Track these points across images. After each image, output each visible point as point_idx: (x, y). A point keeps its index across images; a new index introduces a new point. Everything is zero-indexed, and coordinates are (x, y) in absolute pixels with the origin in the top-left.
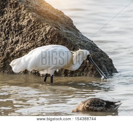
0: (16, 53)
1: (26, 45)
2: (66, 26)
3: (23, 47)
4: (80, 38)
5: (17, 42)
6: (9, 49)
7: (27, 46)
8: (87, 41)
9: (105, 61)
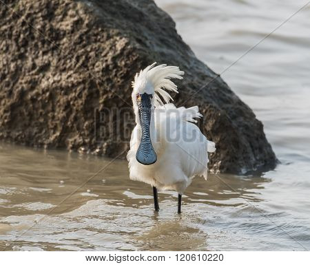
0: (41, 92)
1: (68, 78)
2: (161, 36)
3: (59, 81)
4: (191, 66)
5: (45, 68)
6: (25, 83)
7: (69, 80)
8: (207, 76)
9: (247, 127)
